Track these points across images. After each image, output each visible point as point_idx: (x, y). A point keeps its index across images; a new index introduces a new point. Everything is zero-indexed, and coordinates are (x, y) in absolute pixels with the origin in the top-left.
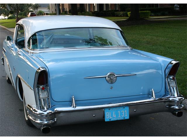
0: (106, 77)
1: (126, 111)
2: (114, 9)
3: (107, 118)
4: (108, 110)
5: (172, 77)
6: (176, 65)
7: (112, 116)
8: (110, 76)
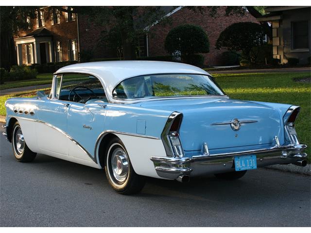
0: (231, 124)
1: (253, 160)
3: (237, 167)
4: (237, 158)
5: (291, 124)
6: (296, 111)
7: (241, 165)
8: (235, 123)
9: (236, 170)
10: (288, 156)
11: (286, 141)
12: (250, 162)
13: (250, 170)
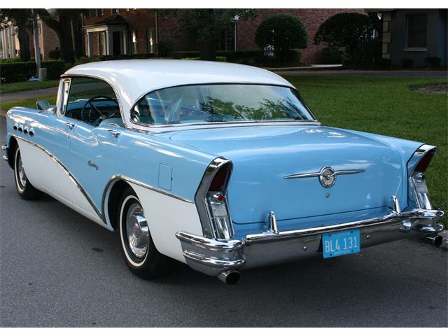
0: (319, 176)
1: (355, 238)
2: (146, 53)
3: (327, 251)
4: (328, 237)
5: (420, 175)
6: (430, 153)
7: (334, 248)
8: (326, 174)
9: (325, 256)
10: (412, 228)
11: (411, 202)
12: (348, 242)
13: (349, 255)
